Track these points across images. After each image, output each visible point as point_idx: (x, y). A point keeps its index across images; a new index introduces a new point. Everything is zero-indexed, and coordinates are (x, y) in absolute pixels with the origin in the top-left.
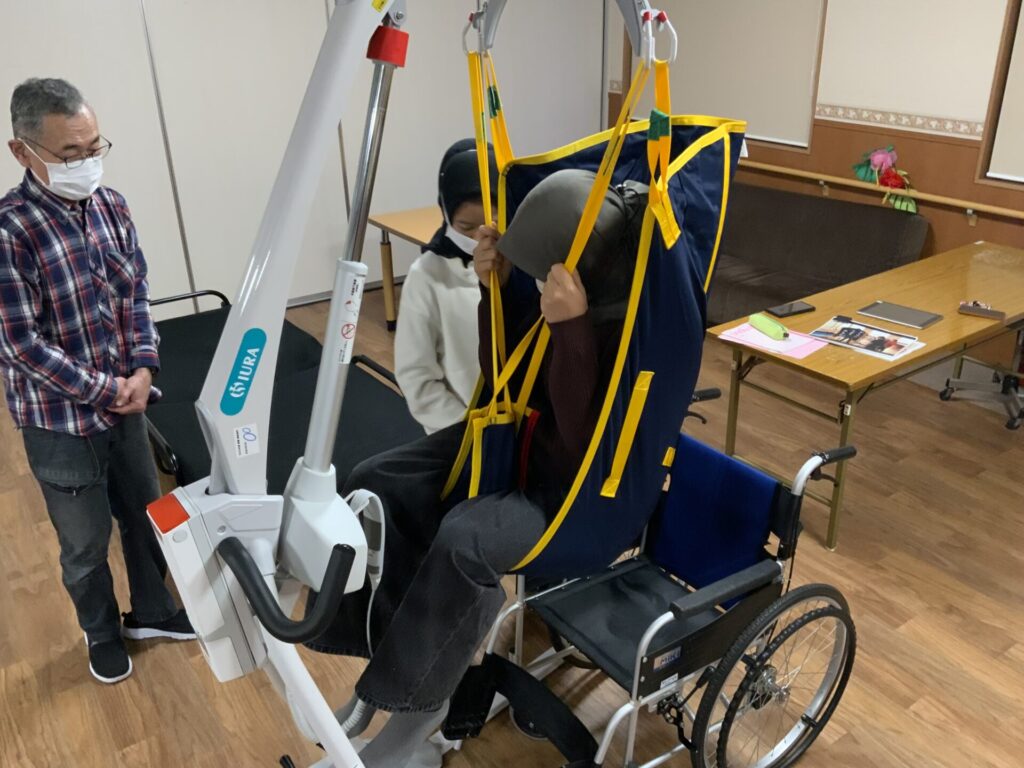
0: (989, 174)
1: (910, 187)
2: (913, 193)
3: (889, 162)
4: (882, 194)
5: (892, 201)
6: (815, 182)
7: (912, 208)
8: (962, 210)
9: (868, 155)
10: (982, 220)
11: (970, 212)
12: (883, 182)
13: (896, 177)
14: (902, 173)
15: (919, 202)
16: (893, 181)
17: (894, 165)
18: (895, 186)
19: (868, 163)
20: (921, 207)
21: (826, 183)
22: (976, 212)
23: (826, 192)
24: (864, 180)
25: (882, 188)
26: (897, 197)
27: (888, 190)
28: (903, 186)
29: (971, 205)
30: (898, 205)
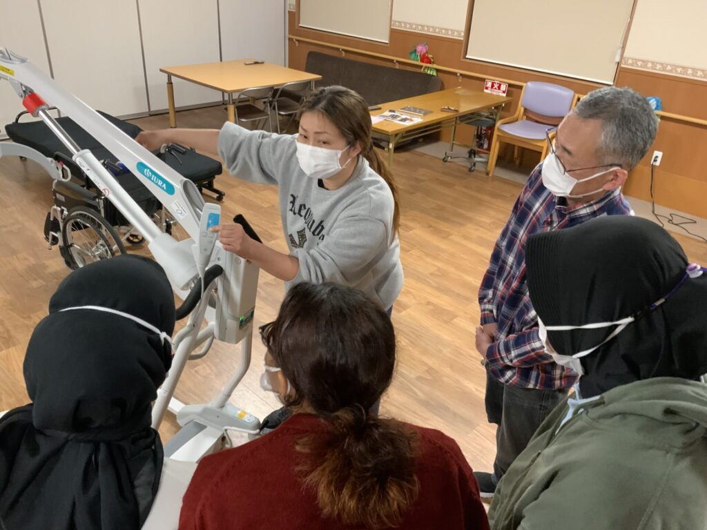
0: (467, 57)
1: (433, 63)
2: (435, 66)
3: (425, 51)
4: (421, 67)
5: (426, 70)
6: (392, 61)
7: (435, 74)
8: (455, 74)
9: (415, 47)
10: (464, 79)
11: (458, 75)
12: (422, 61)
13: (428, 58)
14: (430, 56)
15: (438, 70)
16: (426, 60)
17: (427, 52)
18: (427, 63)
19: (415, 51)
20: (439, 74)
21: (397, 61)
22: (461, 75)
23: (397, 66)
24: (414, 60)
25: (422, 64)
26: (428, 68)
27: (424, 65)
28: (430, 62)
29: (459, 72)
30: (429, 72)
